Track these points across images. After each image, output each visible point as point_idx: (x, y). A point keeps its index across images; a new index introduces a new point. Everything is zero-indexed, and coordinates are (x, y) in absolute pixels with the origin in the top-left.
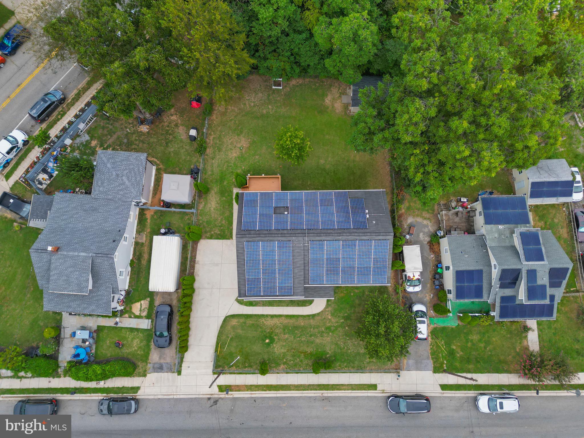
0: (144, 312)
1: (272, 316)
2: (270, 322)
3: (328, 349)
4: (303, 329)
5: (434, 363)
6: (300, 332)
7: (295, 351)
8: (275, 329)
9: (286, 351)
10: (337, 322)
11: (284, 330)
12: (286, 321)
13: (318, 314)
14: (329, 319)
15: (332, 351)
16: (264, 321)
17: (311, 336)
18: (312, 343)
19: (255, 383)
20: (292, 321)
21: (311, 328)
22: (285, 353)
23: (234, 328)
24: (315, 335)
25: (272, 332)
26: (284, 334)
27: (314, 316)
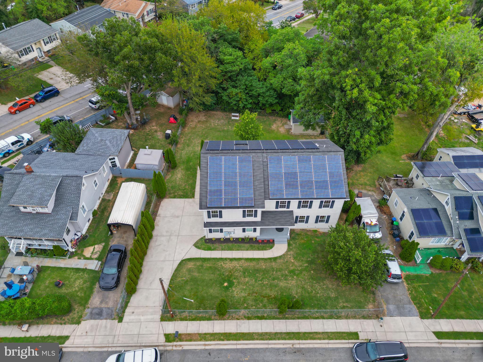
0: (95, 255)
1: (231, 260)
2: (228, 265)
3: (294, 292)
4: (265, 272)
5: (418, 308)
6: (262, 275)
7: (256, 295)
8: (234, 272)
9: (246, 295)
10: (301, 266)
11: (245, 273)
12: (246, 264)
13: (280, 257)
14: (292, 263)
15: (299, 295)
16: (223, 264)
17: (274, 279)
18: (276, 287)
19: (211, 331)
20: (252, 264)
21: (273, 271)
22: (246, 297)
23: (190, 271)
24: (278, 279)
25: (231, 275)
26: (245, 277)
27: (275, 259)
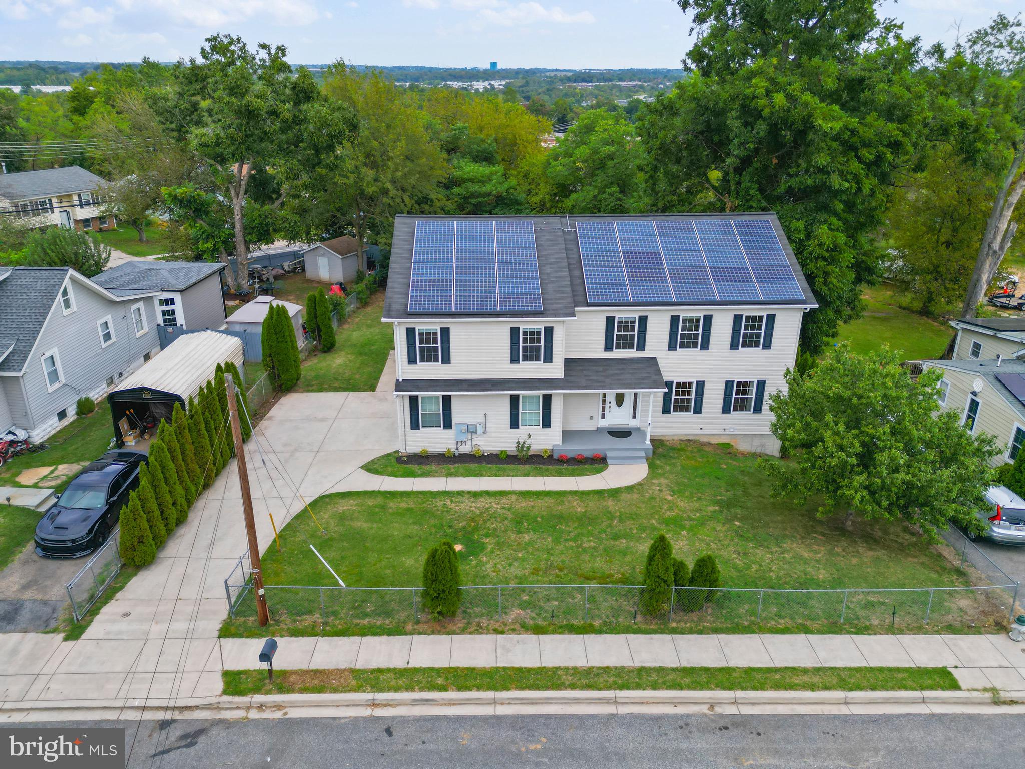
0: (51, 480)
1: (476, 495)
2: (466, 506)
4: (586, 520)
6: (576, 528)
7: (561, 574)
8: (485, 521)
9: (526, 572)
10: (699, 510)
11: (519, 523)
12: (523, 504)
13: (630, 489)
14: (669, 502)
16: (449, 503)
17: (616, 537)
18: (625, 554)
20: (542, 503)
21: (612, 518)
22: (525, 577)
23: (342, 518)
24: (627, 536)
25: (476, 529)
26: (519, 532)
27: (614, 493)
